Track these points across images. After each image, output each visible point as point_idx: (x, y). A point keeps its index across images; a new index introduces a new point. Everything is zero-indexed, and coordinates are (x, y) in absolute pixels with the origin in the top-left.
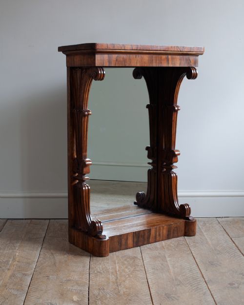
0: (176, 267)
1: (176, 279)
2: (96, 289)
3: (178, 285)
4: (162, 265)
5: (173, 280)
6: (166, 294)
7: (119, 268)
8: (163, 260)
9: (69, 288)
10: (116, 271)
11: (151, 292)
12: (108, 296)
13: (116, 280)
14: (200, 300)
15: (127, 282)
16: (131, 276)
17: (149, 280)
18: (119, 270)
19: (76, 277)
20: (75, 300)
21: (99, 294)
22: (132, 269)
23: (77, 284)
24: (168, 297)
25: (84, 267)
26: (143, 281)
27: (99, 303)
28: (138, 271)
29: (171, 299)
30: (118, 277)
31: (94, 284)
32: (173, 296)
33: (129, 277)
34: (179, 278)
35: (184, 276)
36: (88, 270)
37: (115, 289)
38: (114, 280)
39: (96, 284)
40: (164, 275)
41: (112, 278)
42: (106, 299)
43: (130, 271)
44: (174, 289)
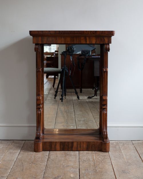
0: (127, 155)
1: (128, 162)
2: (83, 170)
3: (129, 165)
4: (119, 154)
5: (126, 163)
6: (122, 171)
7: (95, 158)
8: (119, 152)
9: (68, 170)
10: (94, 159)
11: (114, 170)
12: (90, 173)
13: (94, 164)
14: (142, 173)
15: (101, 165)
16: (103, 162)
17: (112, 163)
18: (95, 159)
19: (72, 164)
20: (72, 176)
21: (85, 172)
22: (103, 158)
23: (73, 167)
24: (124, 172)
25: (76, 158)
26: (110, 164)
27: (85, 177)
28: (106, 158)
29: (125, 173)
30: (96, 163)
31: (82, 167)
32: (127, 171)
33: (101, 162)
34: (129, 161)
35: (132, 160)
36: (78, 160)
37: (94, 169)
38: (93, 164)
39: (83, 167)
40: (121, 160)
41: (92, 163)
42: (89, 175)
43: (102, 159)
44: (127, 168)
